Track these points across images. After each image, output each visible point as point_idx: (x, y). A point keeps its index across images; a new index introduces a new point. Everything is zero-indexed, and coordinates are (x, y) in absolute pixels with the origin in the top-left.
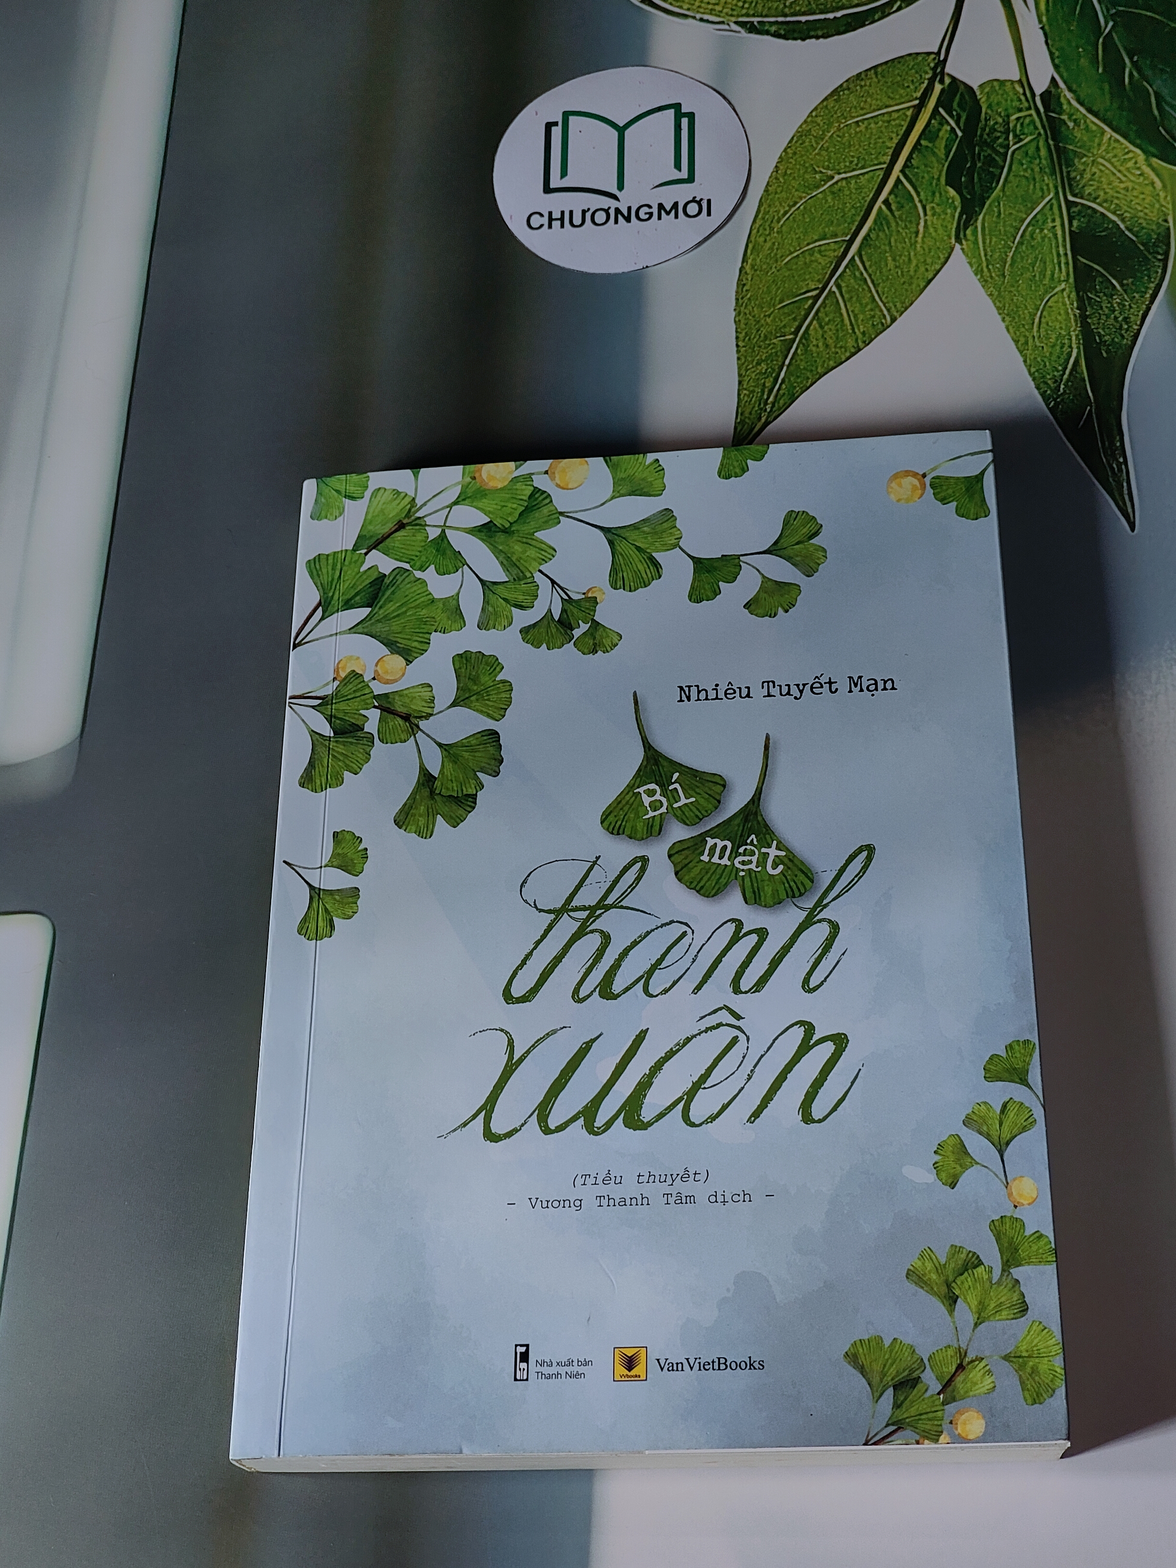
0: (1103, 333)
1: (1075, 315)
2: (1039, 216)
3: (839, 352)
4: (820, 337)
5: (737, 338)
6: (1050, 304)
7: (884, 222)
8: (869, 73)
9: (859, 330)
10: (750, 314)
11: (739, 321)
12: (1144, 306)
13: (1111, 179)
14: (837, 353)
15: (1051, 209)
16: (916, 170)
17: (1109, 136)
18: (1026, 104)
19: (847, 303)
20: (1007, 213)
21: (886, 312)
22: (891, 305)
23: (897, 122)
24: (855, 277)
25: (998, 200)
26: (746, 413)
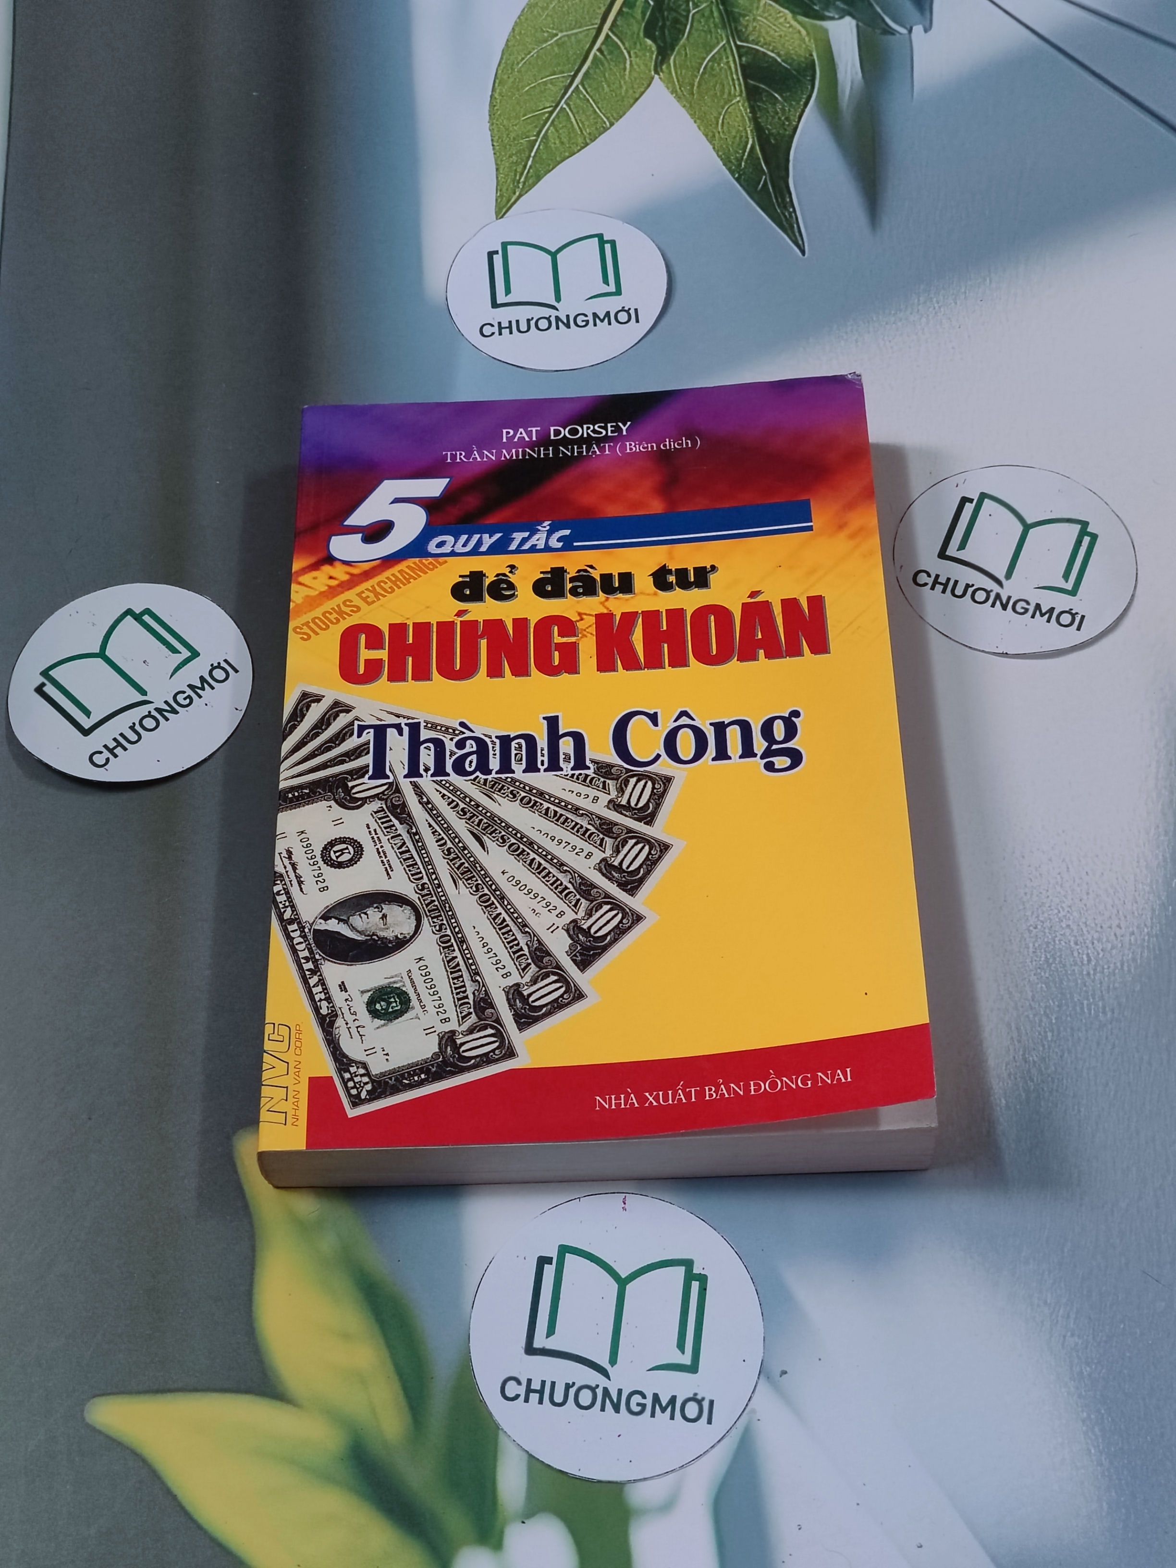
0: (769, 127)
1: (748, 117)
2: (716, 56)
4: (557, 137)
5: (492, 140)
6: (729, 110)
7: (599, 63)
9: (586, 131)
10: (501, 124)
11: (493, 129)
12: (800, 110)
13: (769, 30)
14: (570, 147)
15: (725, 50)
16: (621, 29)
17: (764, 2)
19: (575, 115)
20: (692, 54)
21: (605, 119)
22: (609, 115)
24: (580, 98)
25: (684, 46)
26: (504, 190)
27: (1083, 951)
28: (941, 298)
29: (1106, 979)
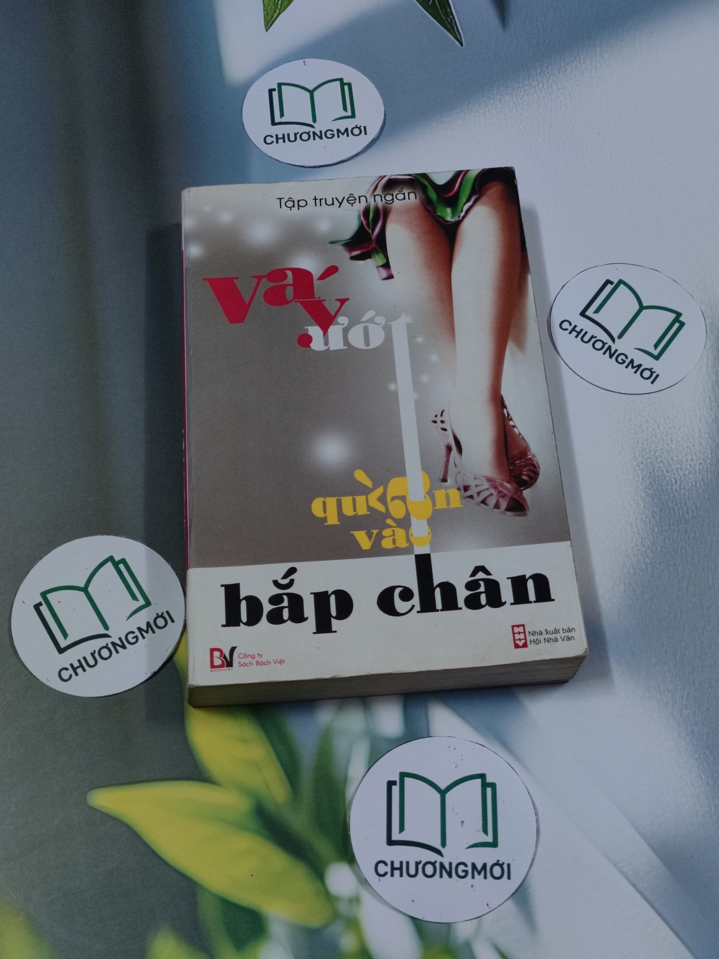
26: (269, 10)
27: (672, 476)
28: (551, 71)
29: (687, 493)
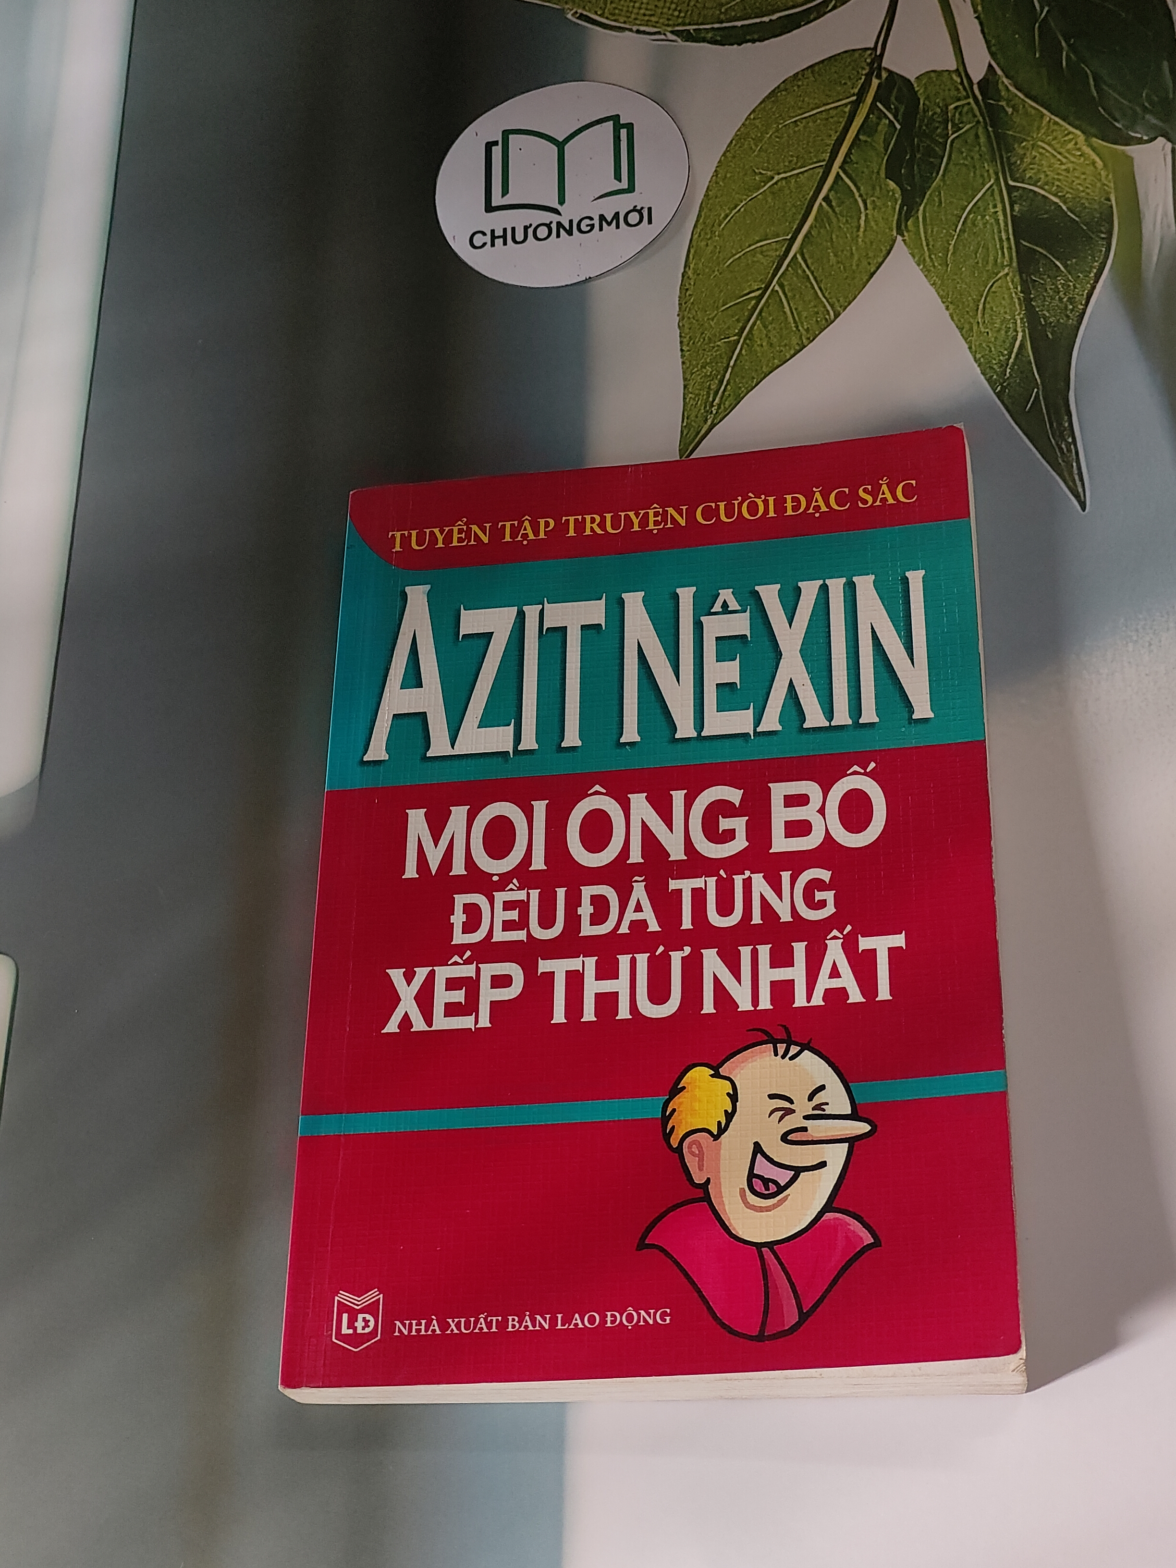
0: (1048, 315)
1: (1019, 299)
2: (980, 203)
3: (784, 350)
4: (764, 336)
5: (681, 342)
6: (993, 289)
7: (825, 219)
8: (806, 72)
9: (803, 327)
10: (694, 318)
11: (683, 326)
12: (1089, 286)
13: (1052, 161)
14: (782, 351)
15: (992, 195)
16: (855, 165)
17: (1048, 119)
18: (965, 93)
19: (790, 302)
20: (948, 202)
21: (829, 308)
22: (834, 300)
23: (835, 119)
24: (797, 275)
25: (938, 189)
26: (692, 417)
